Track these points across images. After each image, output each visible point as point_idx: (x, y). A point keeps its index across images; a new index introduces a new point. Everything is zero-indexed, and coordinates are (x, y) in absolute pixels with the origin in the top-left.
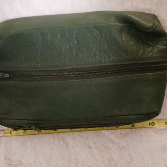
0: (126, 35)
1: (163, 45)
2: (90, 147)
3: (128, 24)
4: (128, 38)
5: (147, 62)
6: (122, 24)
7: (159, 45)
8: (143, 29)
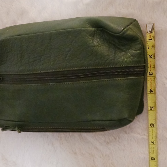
0: (98, 40)
1: (136, 49)
2: (76, 153)
3: (100, 29)
4: (100, 42)
5: (118, 66)
6: (94, 29)
7: (132, 49)
8: (113, 34)
